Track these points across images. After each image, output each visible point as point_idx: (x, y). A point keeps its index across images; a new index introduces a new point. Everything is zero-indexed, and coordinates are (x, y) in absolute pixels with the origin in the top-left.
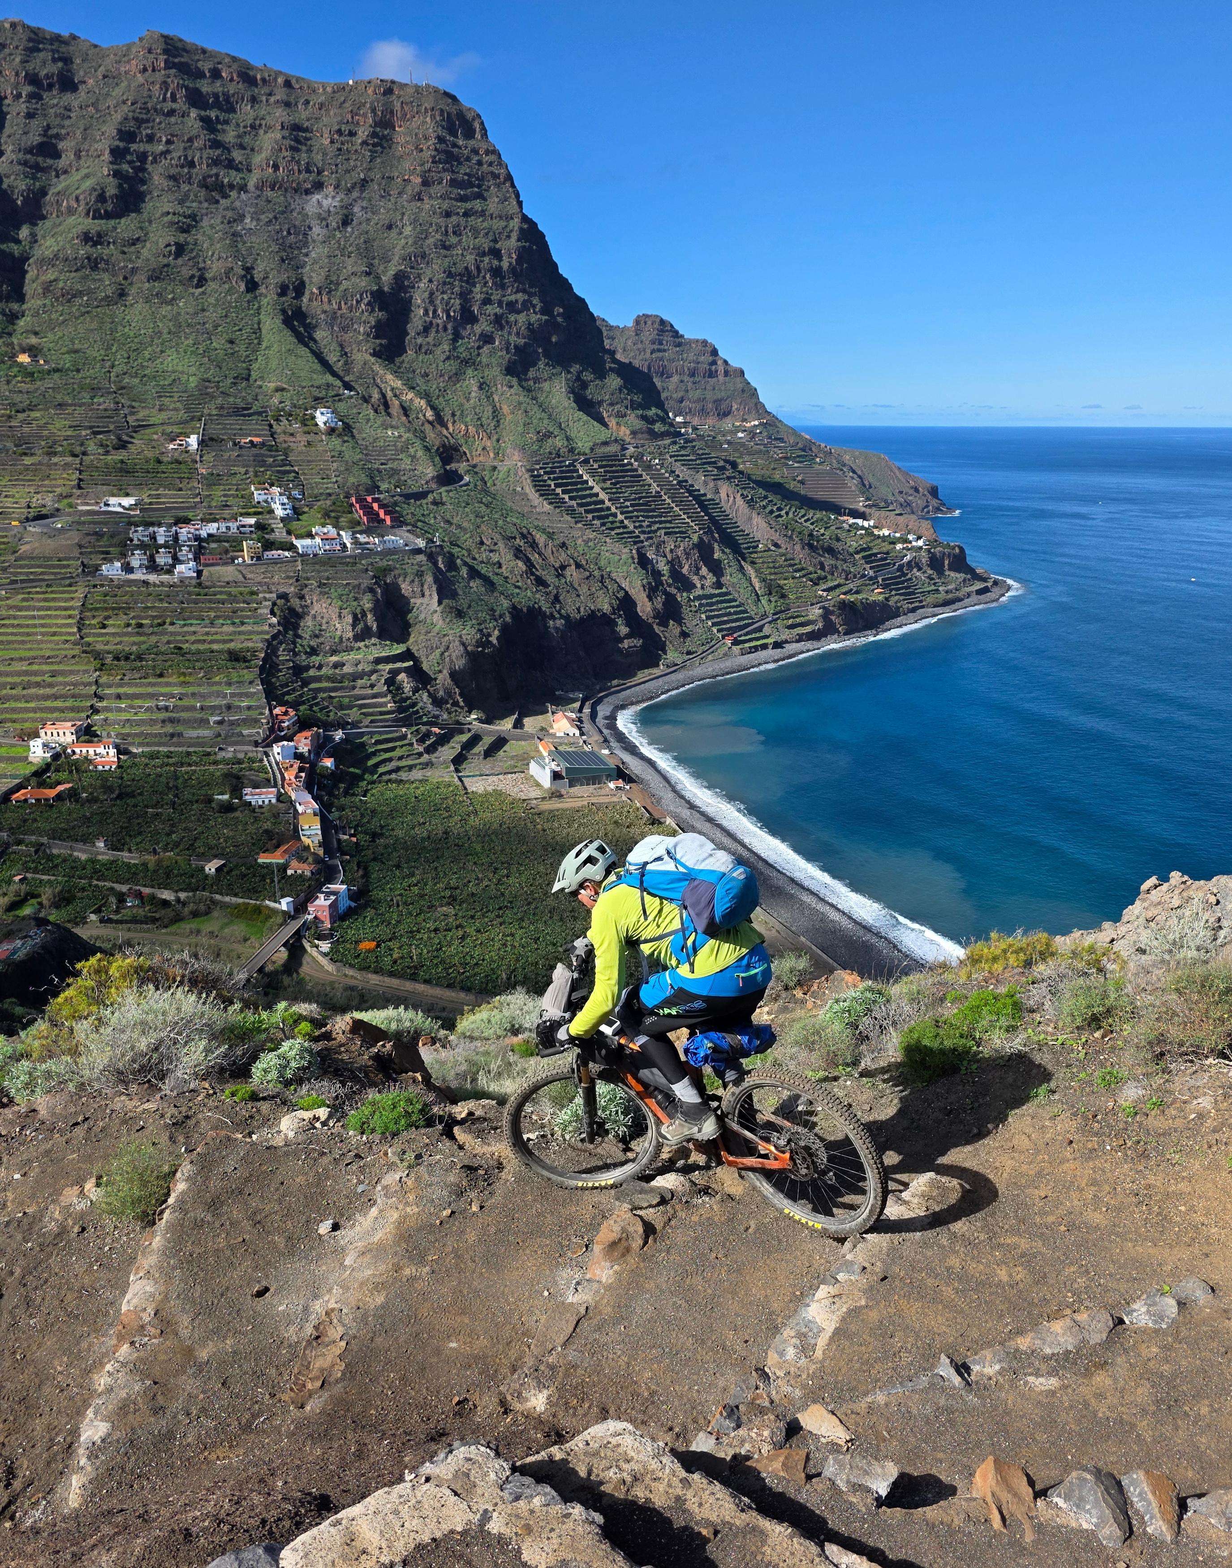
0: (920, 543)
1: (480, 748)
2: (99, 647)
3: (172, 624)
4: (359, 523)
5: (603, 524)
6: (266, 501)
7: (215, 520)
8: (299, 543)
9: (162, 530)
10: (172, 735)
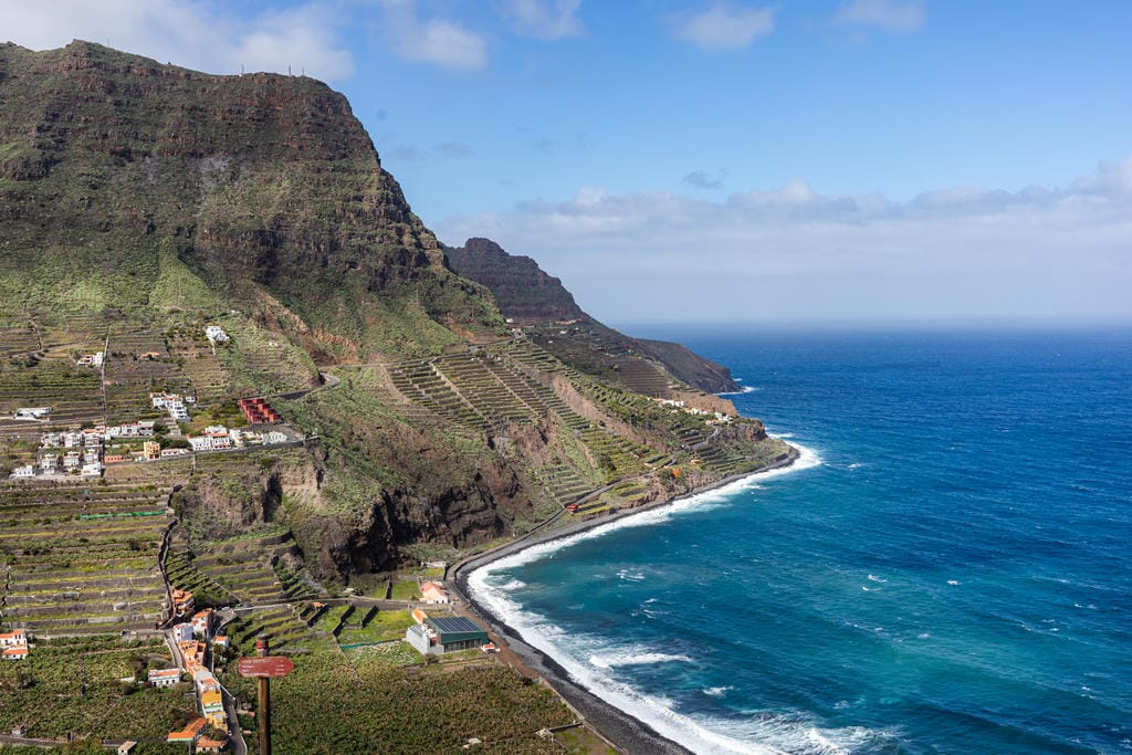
0: (725, 419)
1: (356, 618)
2: (11, 543)
3: (77, 519)
4: (245, 422)
5: (456, 413)
6: (163, 406)
7: (118, 424)
8: (195, 442)
9: (69, 436)
10: (78, 622)
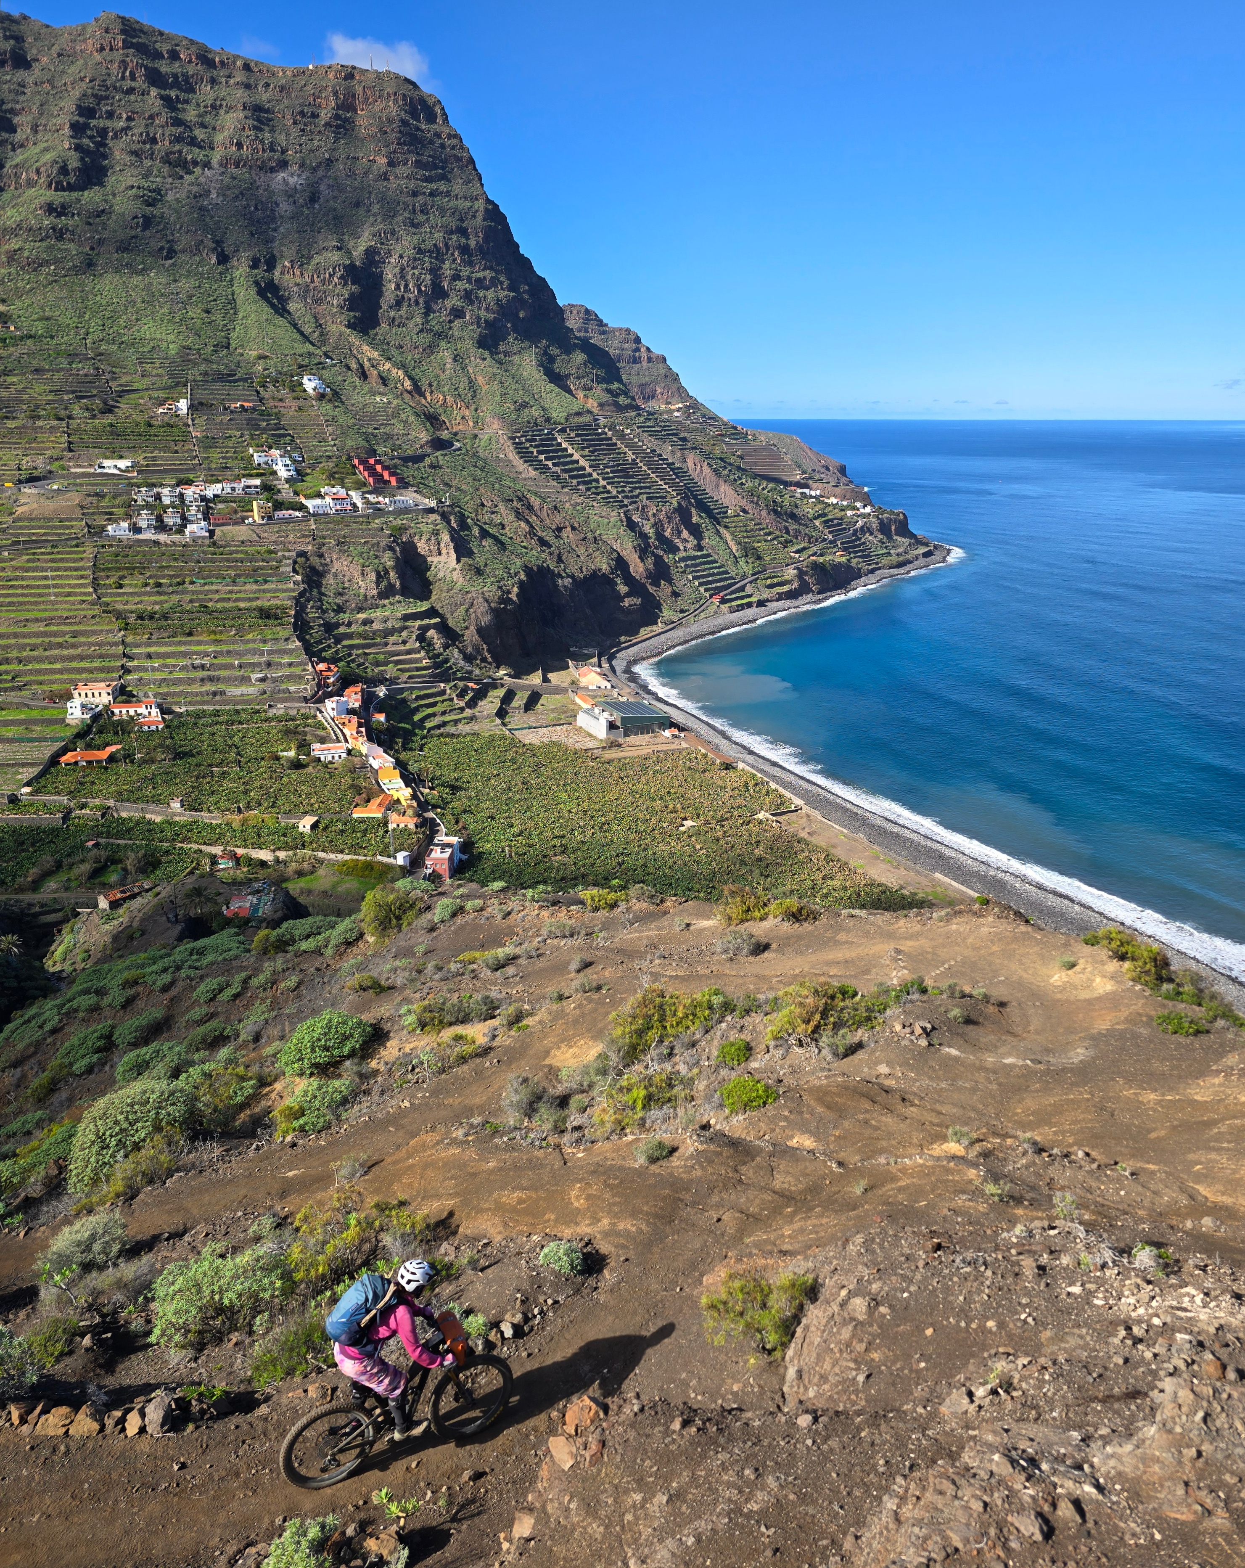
0: (867, 510)
1: (519, 701)
2: (120, 607)
3: (193, 583)
4: (365, 485)
5: (588, 489)
6: (266, 463)
7: (218, 481)
8: (310, 504)
9: (166, 491)
10: (215, 694)
